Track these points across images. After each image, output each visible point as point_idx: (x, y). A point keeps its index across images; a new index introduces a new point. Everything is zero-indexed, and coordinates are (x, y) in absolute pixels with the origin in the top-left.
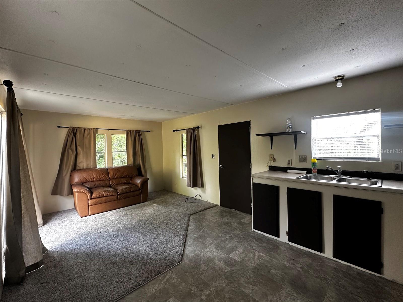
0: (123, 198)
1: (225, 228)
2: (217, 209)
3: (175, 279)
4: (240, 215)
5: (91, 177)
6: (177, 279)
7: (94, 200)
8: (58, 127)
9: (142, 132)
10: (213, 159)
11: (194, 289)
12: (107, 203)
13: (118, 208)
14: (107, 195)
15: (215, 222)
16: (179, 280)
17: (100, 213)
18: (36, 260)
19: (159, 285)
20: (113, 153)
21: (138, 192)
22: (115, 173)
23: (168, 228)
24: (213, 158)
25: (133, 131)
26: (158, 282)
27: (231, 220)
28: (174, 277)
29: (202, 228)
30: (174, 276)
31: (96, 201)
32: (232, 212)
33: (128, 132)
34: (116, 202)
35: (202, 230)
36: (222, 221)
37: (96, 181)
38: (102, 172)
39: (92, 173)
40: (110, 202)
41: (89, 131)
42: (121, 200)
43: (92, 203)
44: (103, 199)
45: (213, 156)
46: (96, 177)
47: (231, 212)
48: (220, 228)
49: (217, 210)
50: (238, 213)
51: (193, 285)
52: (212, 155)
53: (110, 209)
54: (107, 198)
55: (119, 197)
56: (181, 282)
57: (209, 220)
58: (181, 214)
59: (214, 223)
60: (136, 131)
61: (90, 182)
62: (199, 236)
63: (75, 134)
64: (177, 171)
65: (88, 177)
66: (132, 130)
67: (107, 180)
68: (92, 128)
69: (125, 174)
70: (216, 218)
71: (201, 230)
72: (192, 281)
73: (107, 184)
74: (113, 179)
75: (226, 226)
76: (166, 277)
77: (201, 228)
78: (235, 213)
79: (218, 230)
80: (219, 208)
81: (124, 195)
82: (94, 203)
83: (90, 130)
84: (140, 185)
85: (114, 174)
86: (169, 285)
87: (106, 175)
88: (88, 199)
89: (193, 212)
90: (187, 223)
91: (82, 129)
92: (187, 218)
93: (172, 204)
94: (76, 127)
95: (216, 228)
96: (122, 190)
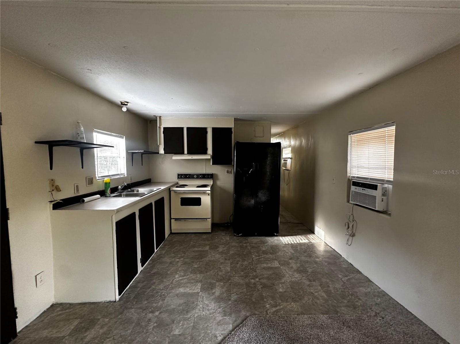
3: (268, 303)
6: (267, 301)
11: (259, 287)
16: (265, 300)
19: (287, 306)
26: (286, 310)
28: (269, 304)
30: (268, 306)
51: (257, 290)
56: (265, 297)
72: (255, 293)
76: (276, 311)
86: (277, 301)
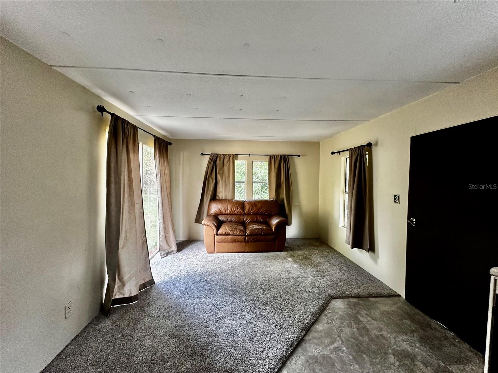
0: (252, 241)
1: (392, 367)
2: (395, 304)
4: (454, 345)
5: (225, 209)
7: (221, 237)
8: (201, 154)
9: (289, 156)
10: (396, 204)
12: (234, 243)
13: (246, 251)
14: (234, 233)
15: (374, 337)
17: (226, 253)
18: (130, 294)
20: (254, 183)
21: (271, 237)
22: (251, 208)
23: (280, 310)
24: (395, 202)
25: (278, 156)
27: (418, 350)
29: (338, 338)
31: (222, 238)
32: (432, 329)
33: (271, 158)
34: (244, 243)
35: (335, 345)
36: (393, 341)
37: (230, 214)
38: (238, 205)
39: (227, 205)
40: (237, 243)
41: (228, 157)
42: (249, 243)
43: (218, 240)
44: (230, 237)
45: (396, 198)
46: (230, 210)
47: (429, 326)
48: (378, 361)
49: (394, 308)
50: (446, 338)
52: (395, 196)
53: (237, 250)
54: (233, 236)
55: (247, 239)
57: (361, 326)
58: (316, 290)
59: (371, 340)
60: (281, 156)
61: (224, 214)
62: (324, 357)
63: (216, 161)
64: (336, 215)
65: (222, 209)
66: (276, 155)
67: (242, 215)
68: (231, 154)
69: (262, 210)
70: (381, 330)
71: (332, 343)
73: (240, 219)
74: (248, 214)
75: (397, 364)
77: (335, 338)
78: (438, 334)
79: (371, 365)
80: (399, 305)
81: (253, 237)
82: (220, 240)
83: (230, 156)
84: (275, 228)
85: (249, 208)
87: (241, 209)
88: (215, 235)
89: (339, 294)
90: (316, 315)
91: (222, 155)
92: (322, 302)
93: (314, 266)
94: (216, 154)
95: (367, 356)
96: (252, 231)
